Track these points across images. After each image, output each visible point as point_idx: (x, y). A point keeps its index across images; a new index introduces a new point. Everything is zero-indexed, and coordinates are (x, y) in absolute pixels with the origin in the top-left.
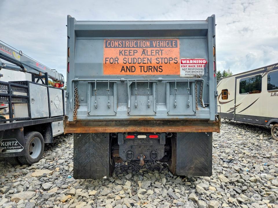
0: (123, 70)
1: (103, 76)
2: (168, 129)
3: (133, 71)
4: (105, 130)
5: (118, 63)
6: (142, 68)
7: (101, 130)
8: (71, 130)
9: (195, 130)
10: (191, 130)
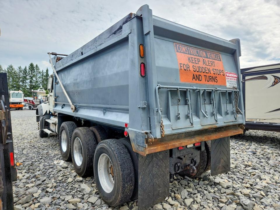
0: (194, 78)
1: (180, 83)
2: (220, 135)
3: (200, 80)
4: (181, 143)
5: (190, 70)
6: (206, 77)
7: (178, 144)
8: (152, 149)
9: (233, 134)
10: (231, 134)
